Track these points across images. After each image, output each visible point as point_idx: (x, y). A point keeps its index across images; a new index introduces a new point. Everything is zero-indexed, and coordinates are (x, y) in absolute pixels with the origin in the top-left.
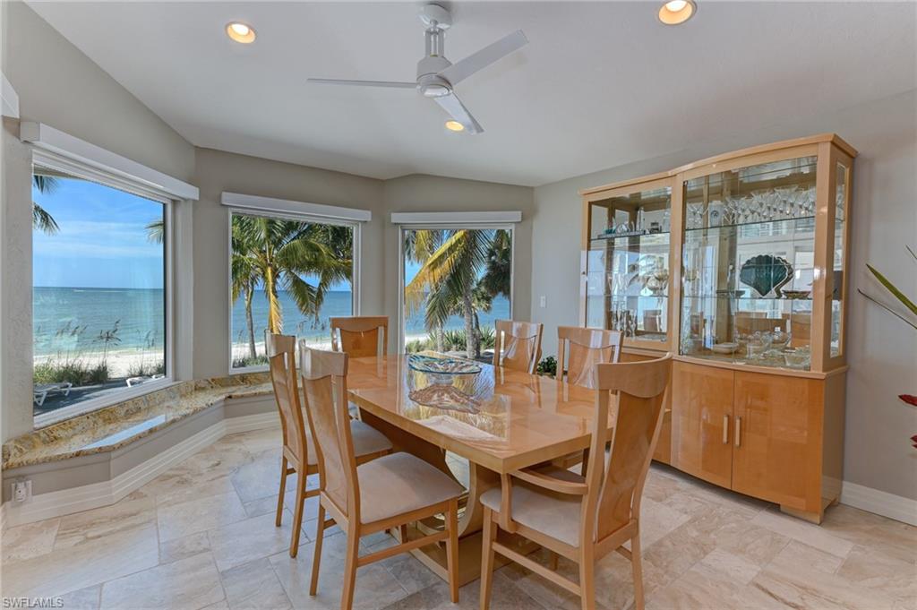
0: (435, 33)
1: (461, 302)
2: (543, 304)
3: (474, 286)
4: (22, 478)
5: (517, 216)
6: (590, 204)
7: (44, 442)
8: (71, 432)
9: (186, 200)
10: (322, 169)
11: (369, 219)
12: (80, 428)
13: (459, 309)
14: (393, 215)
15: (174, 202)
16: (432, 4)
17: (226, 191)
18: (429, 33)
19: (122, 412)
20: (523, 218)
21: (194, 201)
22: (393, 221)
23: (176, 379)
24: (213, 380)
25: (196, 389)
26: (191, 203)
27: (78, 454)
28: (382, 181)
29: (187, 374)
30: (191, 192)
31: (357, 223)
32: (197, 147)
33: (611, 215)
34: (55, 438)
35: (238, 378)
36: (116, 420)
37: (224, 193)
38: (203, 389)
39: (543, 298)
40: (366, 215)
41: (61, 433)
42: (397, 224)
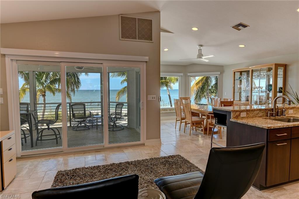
0: (200, 49)
1: (205, 94)
2: (226, 94)
3: (210, 88)
5: (219, 73)
6: (235, 72)
11: (182, 76)
13: (205, 96)
16: (200, 45)
18: (199, 50)
20: (221, 73)
22: (188, 75)
31: (180, 76)
33: (241, 74)
39: (226, 93)
42: (189, 76)
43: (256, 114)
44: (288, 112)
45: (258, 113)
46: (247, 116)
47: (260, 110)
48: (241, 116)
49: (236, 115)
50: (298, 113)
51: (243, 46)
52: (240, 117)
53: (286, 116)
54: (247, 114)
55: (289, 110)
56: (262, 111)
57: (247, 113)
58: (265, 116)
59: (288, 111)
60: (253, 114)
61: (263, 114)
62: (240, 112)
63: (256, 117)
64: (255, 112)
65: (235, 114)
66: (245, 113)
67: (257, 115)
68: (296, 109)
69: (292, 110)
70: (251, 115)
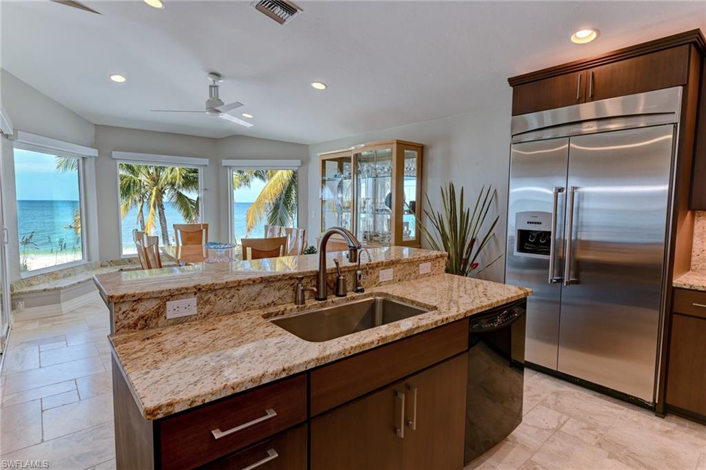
0: (214, 87)
4: (20, 299)
5: (298, 162)
6: (324, 162)
7: (26, 286)
8: (38, 282)
9: (90, 157)
10: (176, 134)
11: (208, 164)
12: (41, 281)
14: (223, 161)
15: (84, 158)
16: (211, 73)
17: (114, 150)
18: (211, 87)
19: (61, 275)
20: (303, 163)
21: (96, 157)
22: (223, 164)
23: (89, 260)
24: (111, 261)
25: (101, 266)
26: (93, 160)
27: (45, 290)
28: (216, 139)
29: (96, 257)
30: (94, 152)
31: (200, 166)
32: (95, 125)
34: (31, 285)
35: (127, 261)
36: (59, 278)
37: (113, 152)
38: (106, 266)
40: (206, 161)
41: (33, 282)
42: (226, 166)
43: (250, 299)
44: (378, 277)
45: (259, 294)
46: (205, 311)
47: (267, 281)
48: (170, 314)
49: (136, 316)
50: (407, 277)
51: (323, 87)
52: (161, 321)
53: (365, 293)
54: (202, 303)
55: (381, 271)
56: (278, 284)
57: (200, 298)
58: (289, 300)
59: (376, 275)
60: (234, 300)
61: (282, 292)
62: (161, 298)
63: (248, 308)
64: (243, 291)
65: (134, 311)
66: (193, 300)
67: (255, 303)
68: (402, 267)
69: (391, 270)
70: (223, 304)
